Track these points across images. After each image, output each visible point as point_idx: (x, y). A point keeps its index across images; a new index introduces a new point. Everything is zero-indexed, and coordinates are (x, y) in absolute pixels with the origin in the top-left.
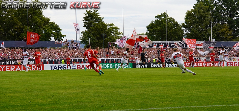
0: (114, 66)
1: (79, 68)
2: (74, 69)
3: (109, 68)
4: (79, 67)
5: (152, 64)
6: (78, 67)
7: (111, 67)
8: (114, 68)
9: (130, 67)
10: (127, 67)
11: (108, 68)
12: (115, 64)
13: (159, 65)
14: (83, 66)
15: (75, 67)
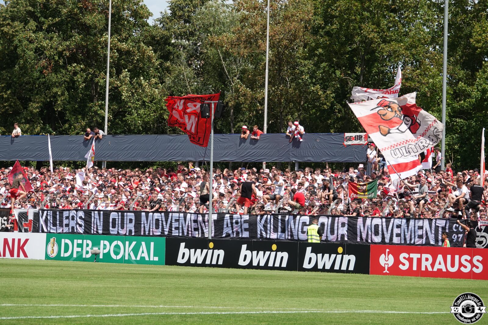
0: (96, 249)
7: (87, 252)
9: (156, 259)
10: (143, 258)
11: (75, 256)
12: (102, 242)
13: (273, 254)
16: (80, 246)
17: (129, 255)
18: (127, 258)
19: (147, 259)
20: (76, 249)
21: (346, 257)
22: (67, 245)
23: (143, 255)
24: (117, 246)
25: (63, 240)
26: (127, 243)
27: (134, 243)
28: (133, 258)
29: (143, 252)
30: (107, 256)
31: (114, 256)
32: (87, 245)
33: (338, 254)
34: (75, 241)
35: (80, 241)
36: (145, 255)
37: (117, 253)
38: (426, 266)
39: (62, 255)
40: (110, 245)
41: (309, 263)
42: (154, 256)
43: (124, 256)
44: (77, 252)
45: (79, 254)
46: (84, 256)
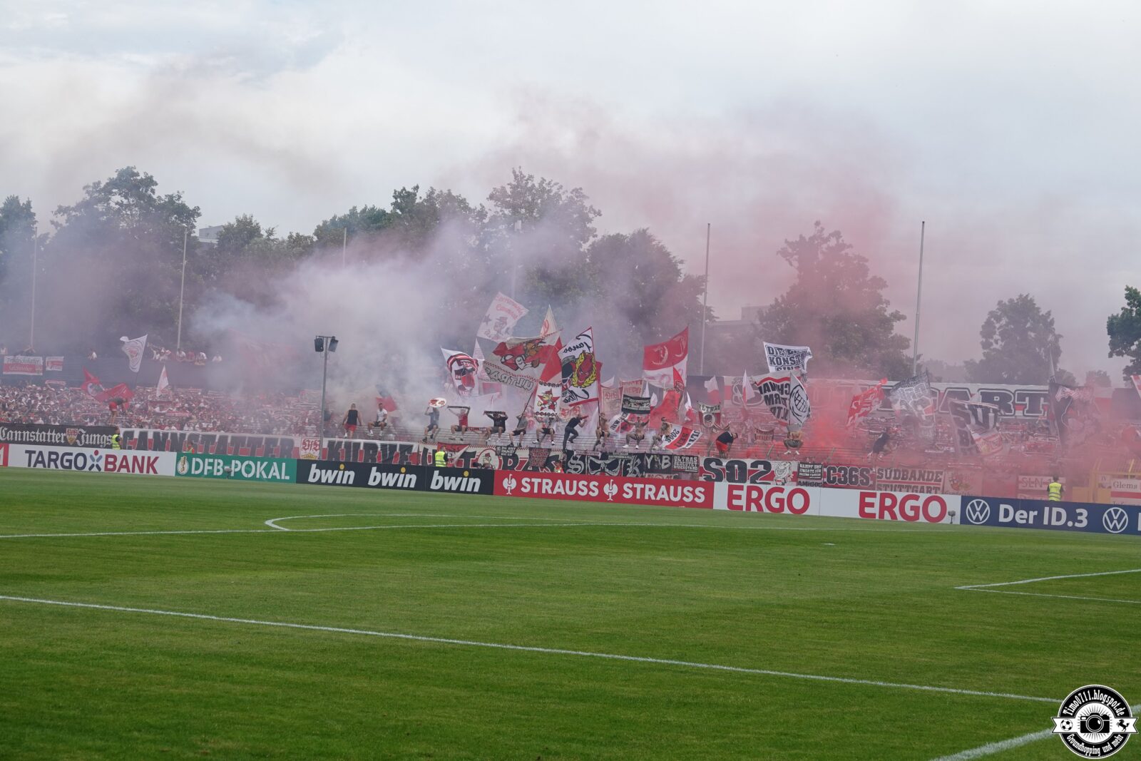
0: (226, 467)
1: (110, 466)
2: (95, 469)
3: (211, 474)
4: (111, 463)
5: (374, 469)
6: (107, 463)
7: (218, 471)
8: (227, 474)
9: (288, 478)
11: (206, 473)
12: (233, 461)
13: (402, 476)
14: (125, 458)
15: (98, 460)
16: (211, 464)
17: (261, 473)
18: (258, 476)
19: (278, 477)
20: (207, 468)
21: (472, 480)
22: (197, 464)
23: (274, 474)
24: (249, 466)
25: (194, 459)
26: (259, 463)
27: (265, 463)
28: (265, 476)
29: (274, 471)
30: (238, 474)
31: (245, 475)
32: (219, 464)
33: (464, 477)
34: (206, 460)
35: (211, 460)
36: (277, 474)
37: (248, 472)
38: (546, 490)
39: (193, 472)
40: (242, 464)
41: (437, 484)
42: (286, 475)
43: (255, 475)
44: (208, 470)
45: (211, 472)
46: (215, 474)
